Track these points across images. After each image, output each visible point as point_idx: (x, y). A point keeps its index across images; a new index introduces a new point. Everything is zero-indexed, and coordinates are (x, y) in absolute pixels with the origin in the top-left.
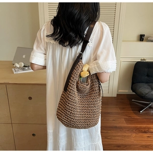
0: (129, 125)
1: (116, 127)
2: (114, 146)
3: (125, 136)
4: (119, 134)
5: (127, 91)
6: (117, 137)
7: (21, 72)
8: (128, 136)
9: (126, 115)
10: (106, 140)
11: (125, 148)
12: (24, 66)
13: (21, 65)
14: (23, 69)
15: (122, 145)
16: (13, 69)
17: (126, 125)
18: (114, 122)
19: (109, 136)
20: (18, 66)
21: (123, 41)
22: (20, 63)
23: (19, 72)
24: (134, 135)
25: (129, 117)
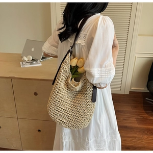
0: (140, 126)
1: (126, 127)
3: (135, 137)
4: (129, 135)
5: (143, 89)
6: (127, 139)
7: (29, 66)
8: (139, 138)
9: (138, 115)
12: (33, 60)
13: (30, 58)
14: (31, 63)
16: (21, 63)
17: (137, 126)
18: (124, 121)
20: (26, 59)
21: (139, 35)
22: (28, 56)
23: (26, 66)
24: (146, 137)
25: (142, 116)
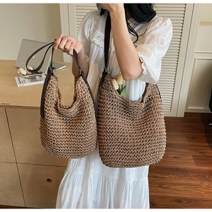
0: (199, 168)
1: (178, 170)
2: (172, 201)
3: (191, 185)
4: (181, 182)
6: (178, 187)
7: (28, 84)
8: (196, 185)
9: (197, 150)
10: (160, 189)
11: (189, 205)
14: (32, 79)
15: (186, 199)
16: (16, 78)
17: (194, 167)
18: (175, 160)
19: (166, 184)
20: (24, 72)
23: (25, 85)
24: (206, 184)
25: (202, 153)
